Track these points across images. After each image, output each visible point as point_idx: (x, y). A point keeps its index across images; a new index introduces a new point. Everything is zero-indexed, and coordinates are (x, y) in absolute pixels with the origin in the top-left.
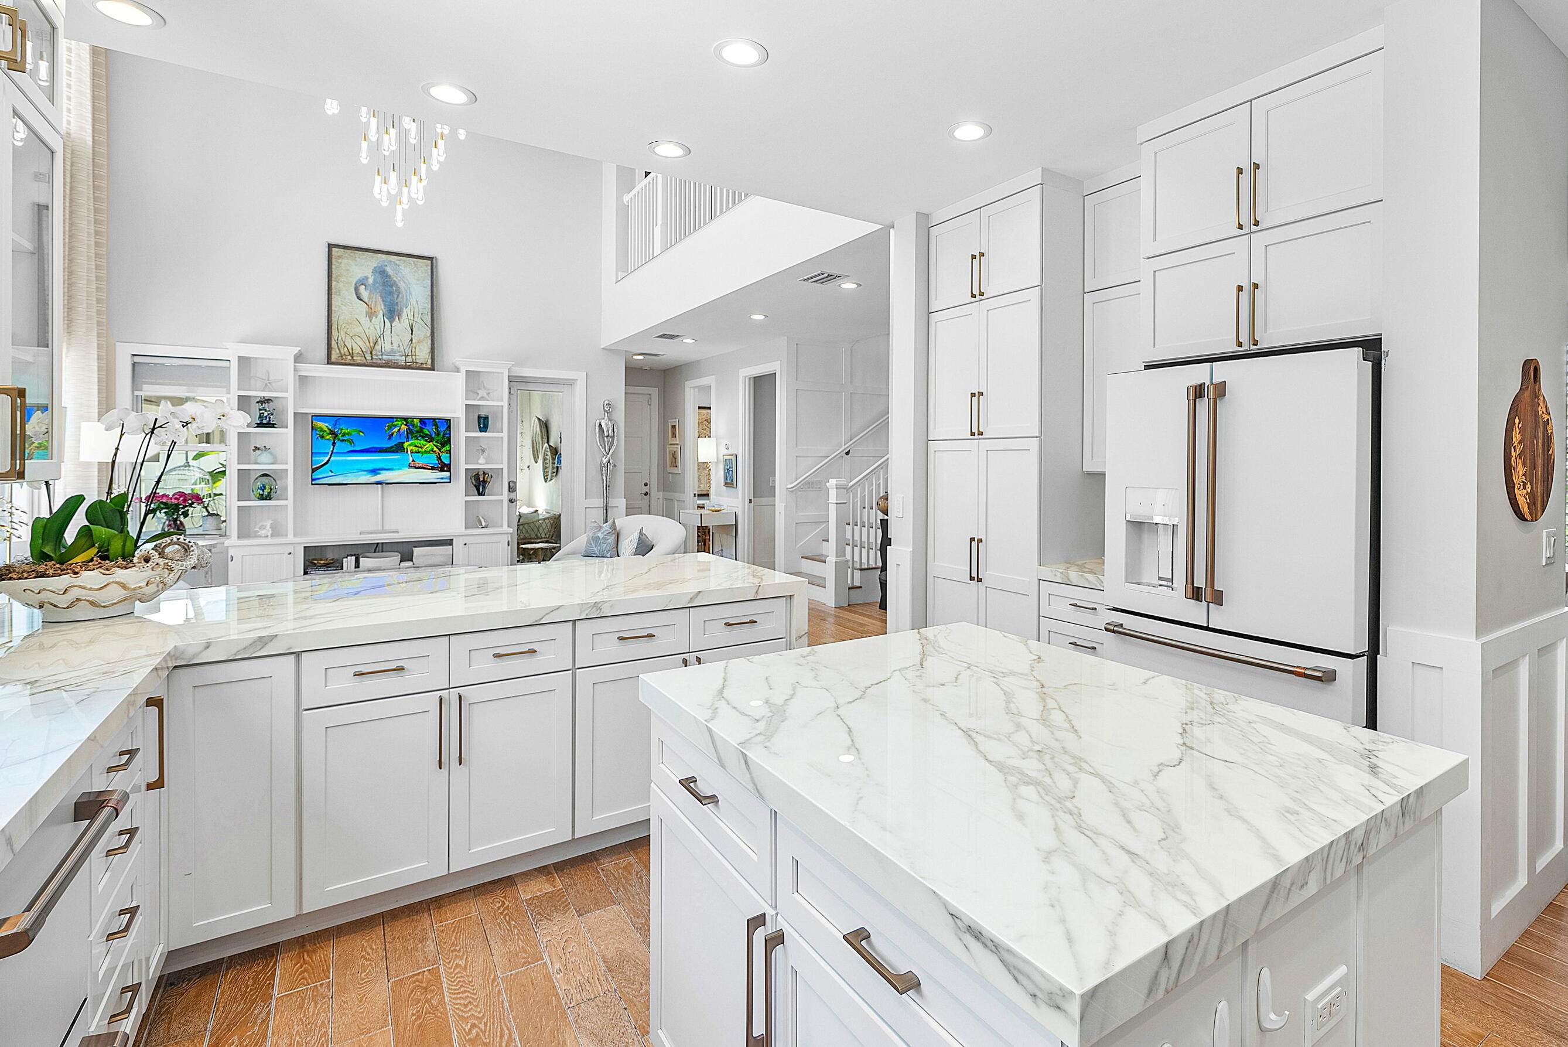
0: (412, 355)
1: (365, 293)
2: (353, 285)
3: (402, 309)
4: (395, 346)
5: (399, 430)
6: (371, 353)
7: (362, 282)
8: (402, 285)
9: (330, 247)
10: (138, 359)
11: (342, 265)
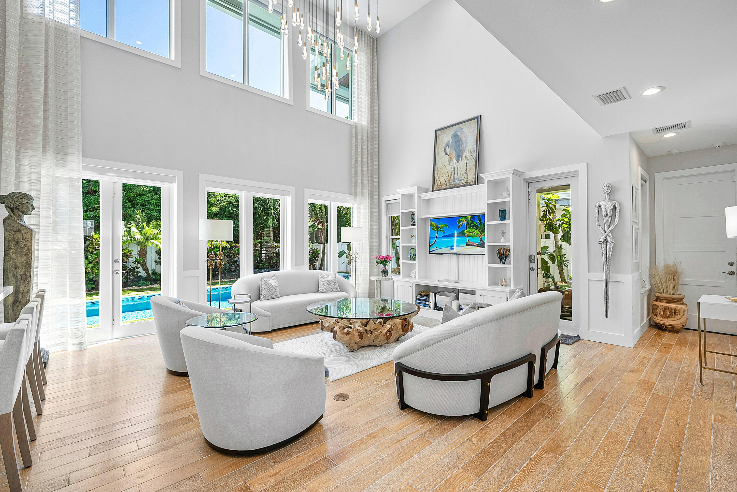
0: (466, 179)
1: (448, 150)
2: (444, 148)
3: (463, 153)
4: (459, 174)
5: (463, 223)
6: (449, 182)
7: (447, 145)
8: (463, 139)
9: (436, 131)
10: (388, 202)
11: (440, 139)
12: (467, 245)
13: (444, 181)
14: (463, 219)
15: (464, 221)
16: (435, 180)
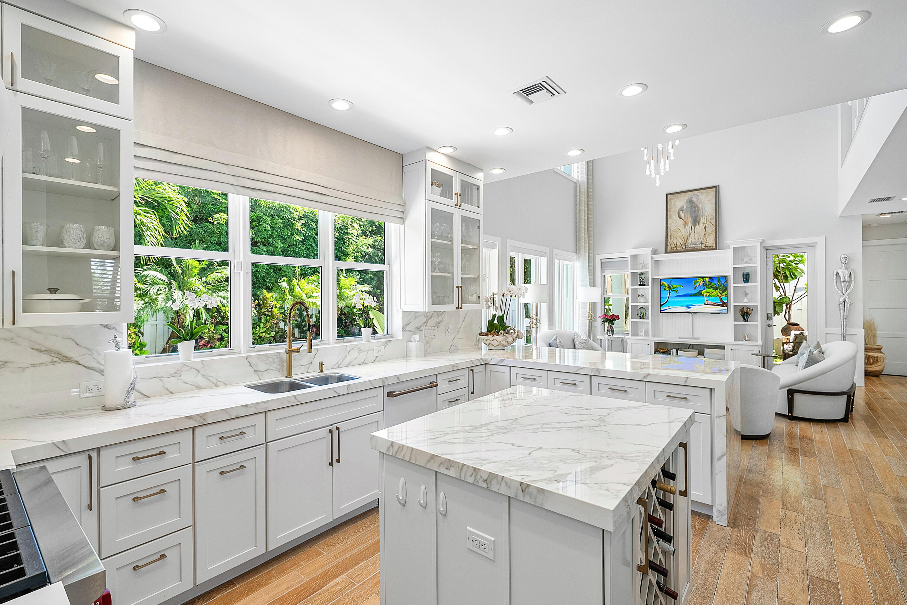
0: (705, 243)
1: (682, 215)
2: (677, 212)
3: (700, 218)
4: (697, 239)
5: (699, 284)
6: (685, 245)
7: (681, 209)
8: (700, 205)
9: (667, 195)
10: (602, 261)
11: (672, 203)
12: (705, 304)
13: (679, 244)
14: (700, 280)
15: (702, 282)
16: (668, 242)
